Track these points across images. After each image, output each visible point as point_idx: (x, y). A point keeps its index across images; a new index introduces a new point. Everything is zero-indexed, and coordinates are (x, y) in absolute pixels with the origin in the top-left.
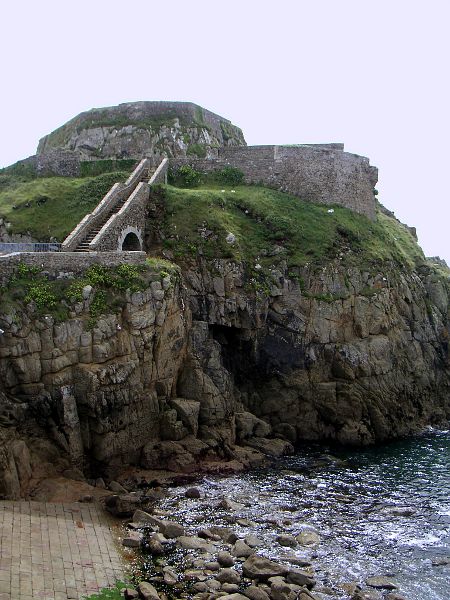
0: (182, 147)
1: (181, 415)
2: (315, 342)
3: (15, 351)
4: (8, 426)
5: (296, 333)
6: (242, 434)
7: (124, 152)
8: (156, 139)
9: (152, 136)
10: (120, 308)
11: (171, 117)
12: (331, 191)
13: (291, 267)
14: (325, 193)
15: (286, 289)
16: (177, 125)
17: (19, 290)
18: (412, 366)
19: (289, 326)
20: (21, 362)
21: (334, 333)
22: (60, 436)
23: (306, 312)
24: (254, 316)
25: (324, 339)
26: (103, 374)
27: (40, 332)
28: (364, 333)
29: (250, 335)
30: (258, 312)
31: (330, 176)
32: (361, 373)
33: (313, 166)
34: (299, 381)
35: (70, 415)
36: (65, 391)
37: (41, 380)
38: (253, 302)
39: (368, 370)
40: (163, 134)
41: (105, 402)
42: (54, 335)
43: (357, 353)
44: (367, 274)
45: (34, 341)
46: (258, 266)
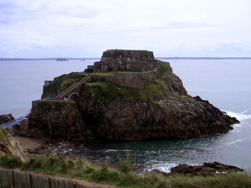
0: (120, 63)
1: (71, 130)
2: (107, 118)
3: (41, 116)
4: (39, 128)
5: (105, 116)
6: (87, 135)
7: (108, 64)
8: (115, 61)
9: (114, 60)
10: (60, 110)
11: (119, 55)
12: (124, 83)
13: (105, 102)
14: (122, 84)
15: (103, 107)
16: (120, 57)
17: (42, 107)
18: (132, 125)
19: (103, 114)
20: (42, 118)
21: (111, 117)
22: (48, 131)
23: (107, 112)
24: (95, 112)
25: (109, 118)
26: (55, 121)
27: (46, 113)
28: (119, 117)
29: (95, 116)
30: (96, 111)
31: (124, 79)
32: (115, 126)
33: (120, 77)
34: (102, 126)
35: (50, 128)
36: (49, 123)
37: (46, 121)
38: (95, 109)
39: (117, 125)
40: (117, 60)
41: (55, 126)
42: (48, 114)
43: (115, 121)
44: (123, 104)
45: (44, 115)
46: (98, 101)
